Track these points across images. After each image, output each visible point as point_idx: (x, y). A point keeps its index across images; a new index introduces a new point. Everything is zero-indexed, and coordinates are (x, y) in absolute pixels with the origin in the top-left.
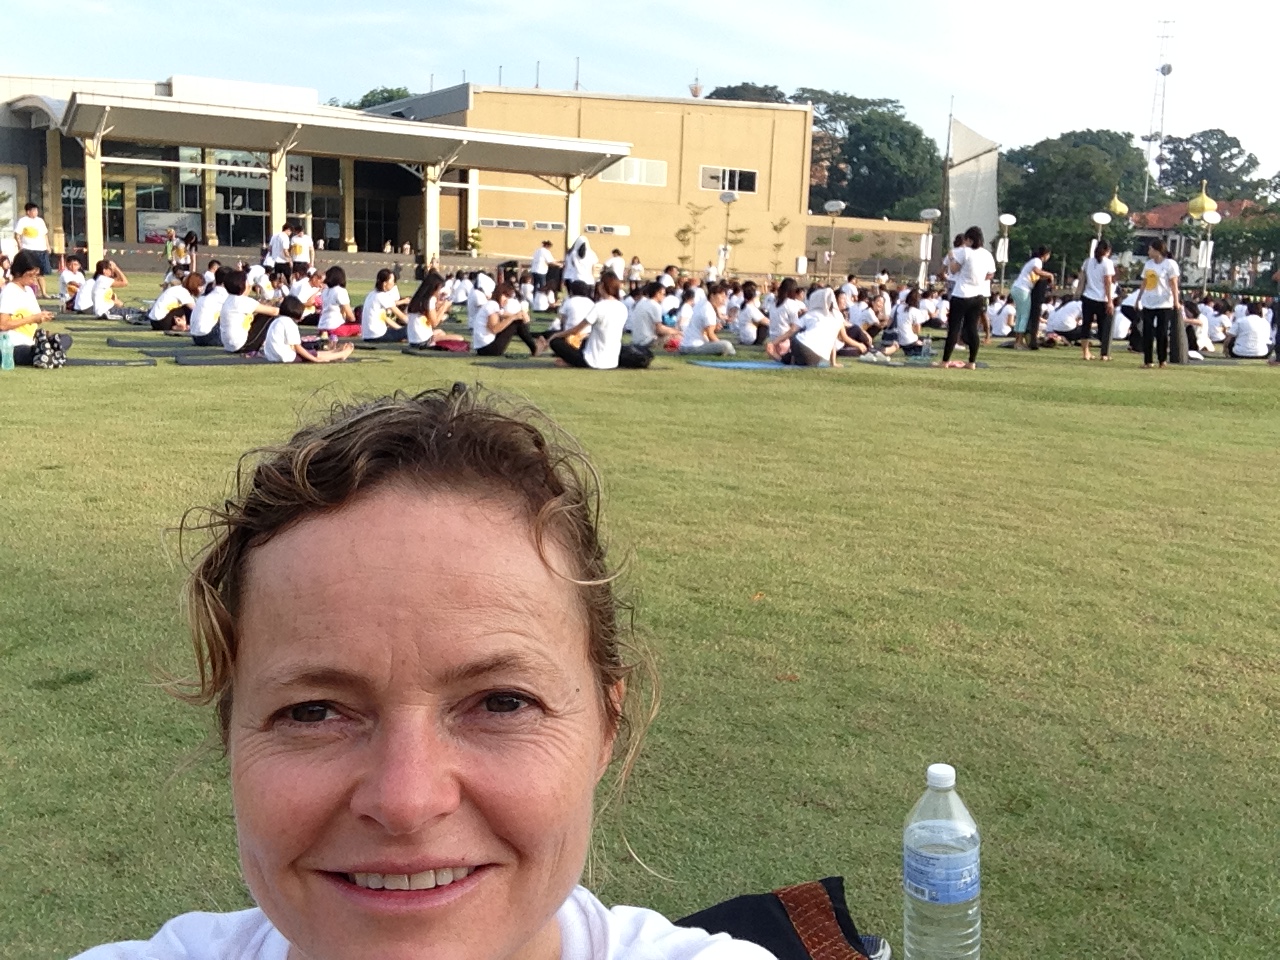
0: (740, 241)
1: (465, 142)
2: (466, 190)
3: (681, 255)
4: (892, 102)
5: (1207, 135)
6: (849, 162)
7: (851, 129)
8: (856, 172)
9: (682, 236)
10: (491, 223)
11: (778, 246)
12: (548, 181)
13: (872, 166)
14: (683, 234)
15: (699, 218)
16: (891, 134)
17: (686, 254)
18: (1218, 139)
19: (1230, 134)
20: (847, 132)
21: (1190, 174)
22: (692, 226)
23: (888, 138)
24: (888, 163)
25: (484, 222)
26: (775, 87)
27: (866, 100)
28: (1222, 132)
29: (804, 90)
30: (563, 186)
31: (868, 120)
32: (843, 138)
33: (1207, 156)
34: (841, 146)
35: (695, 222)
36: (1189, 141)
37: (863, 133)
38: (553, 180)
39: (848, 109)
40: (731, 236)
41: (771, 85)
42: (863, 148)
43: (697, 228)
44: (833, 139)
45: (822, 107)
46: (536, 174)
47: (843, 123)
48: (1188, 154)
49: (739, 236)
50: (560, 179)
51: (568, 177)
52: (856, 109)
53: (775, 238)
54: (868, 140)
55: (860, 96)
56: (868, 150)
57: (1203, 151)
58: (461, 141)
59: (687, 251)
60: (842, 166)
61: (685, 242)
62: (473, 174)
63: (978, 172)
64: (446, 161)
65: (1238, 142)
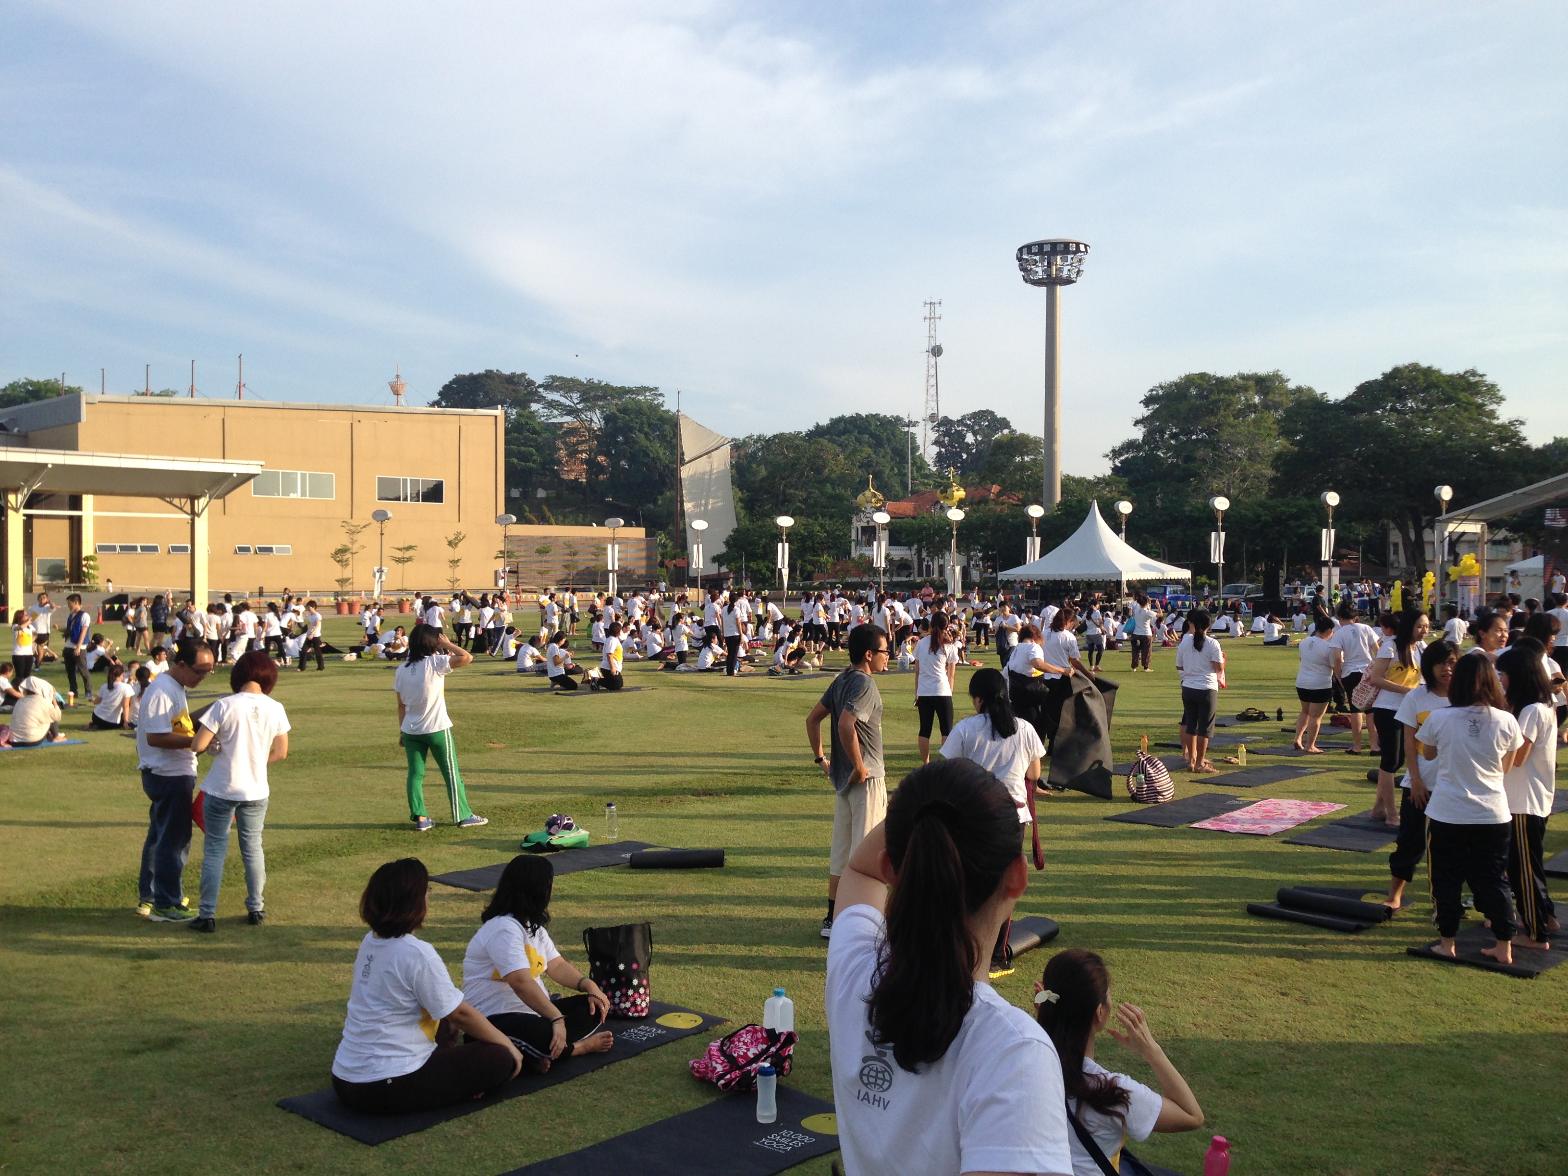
0: (409, 559)
1: (50, 466)
2: (80, 518)
3: (340, 577)
4: (650, 390)
5: (980, 416)
6: (607, 454)
7: (607, 419)
8: (615, 465)
9: (339, 557)
10: (113, 548)
11: (454, 562)
12: (171, 503)
13: (632, 459)
14: (341, 555)
15: (357, 537)
16: (650, 425)
17: (345, 576)
18: (988, 421)
19: (999, 415)
20: (603, 423)
21: (965, 456)
22: (350, 545)
23: (646, 429)
24: (648, 455)
25: (102, 548)
26: (523, 375)
27: (623, 388)
28: (992, 413)
29: (554, 378)
30: (188, 508)
31: (624, 411)
32: (600, 429)
33: (979, 438)
34: (597, 438)
35: (353, 542)
36: (960, 422)
37: (620, 423)
38: (176, 501)
39: (603, 398)
40: (399, 554)
41: (518, 372)
42: (620, 439)
43: (355, 548)
44: (590, 430)
45: (575, 396)
46: (162, 497)
47: (598, 412)
48: (961, 436)
49: (408, 554)
50: (183, 501)
51: (193, 498)
52: (613, 398)
53: (451, 553)
54: (627, 430)
55: (615, 383)
56: (627, 441)
57: (975, 434)
58: (46, 465)
59: (347, 573)
60: (600, 458)
61: (343, 563)
62: (88, 500)
63: (711, 470)
64: (30, 487)
65: (1009, 422)
